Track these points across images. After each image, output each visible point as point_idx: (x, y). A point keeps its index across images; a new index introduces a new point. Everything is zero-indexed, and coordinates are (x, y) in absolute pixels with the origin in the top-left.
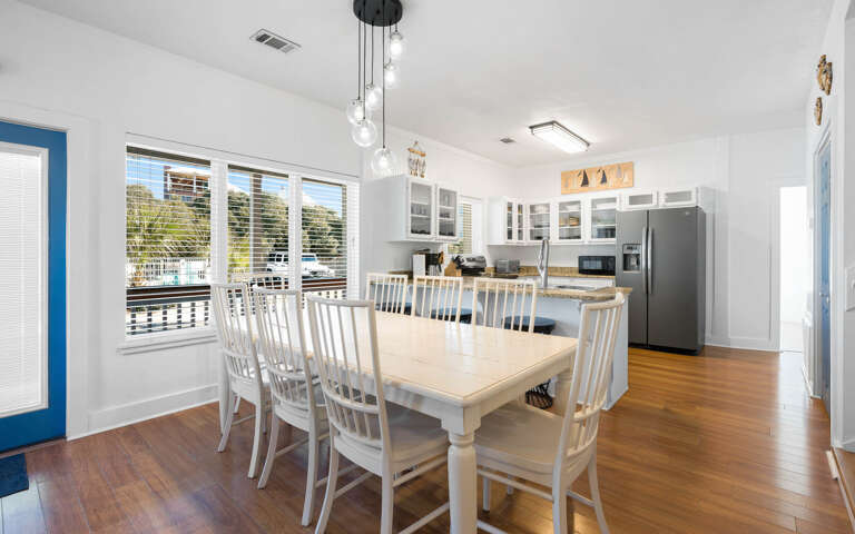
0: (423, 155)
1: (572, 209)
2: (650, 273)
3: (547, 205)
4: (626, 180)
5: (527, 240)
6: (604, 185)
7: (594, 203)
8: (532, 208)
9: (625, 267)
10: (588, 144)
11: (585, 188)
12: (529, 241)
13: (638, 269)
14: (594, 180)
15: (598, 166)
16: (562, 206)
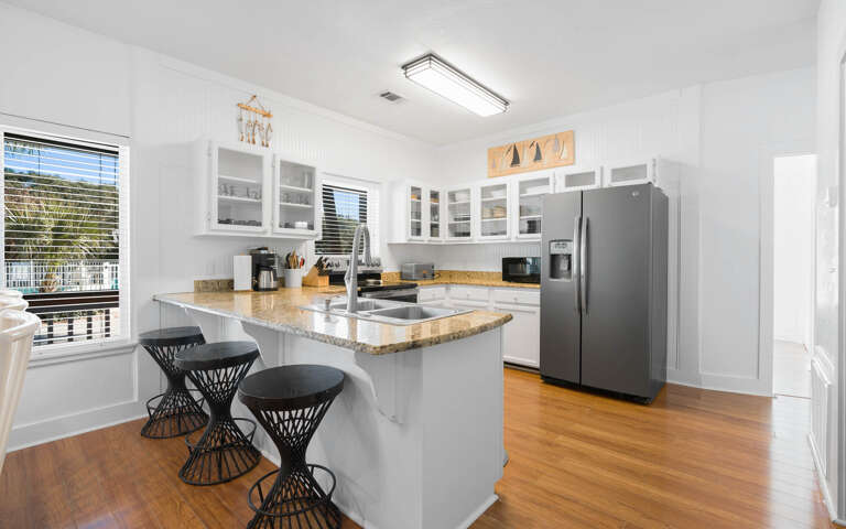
0: (268, 115)
1: (497, 195)
2: (583, 281)
3: (468, 191)
4: (564, 155)
5: (445, 236)
6: (538, 163)
7: (523, 186)
8: (452, 196)
9: (554, 273)
10: (507, 103)
11: (515, 168)
12: (447, 238)
13: (569, 276)
14: (527, 157)
15: (532, 138)
16: (485, 191)
